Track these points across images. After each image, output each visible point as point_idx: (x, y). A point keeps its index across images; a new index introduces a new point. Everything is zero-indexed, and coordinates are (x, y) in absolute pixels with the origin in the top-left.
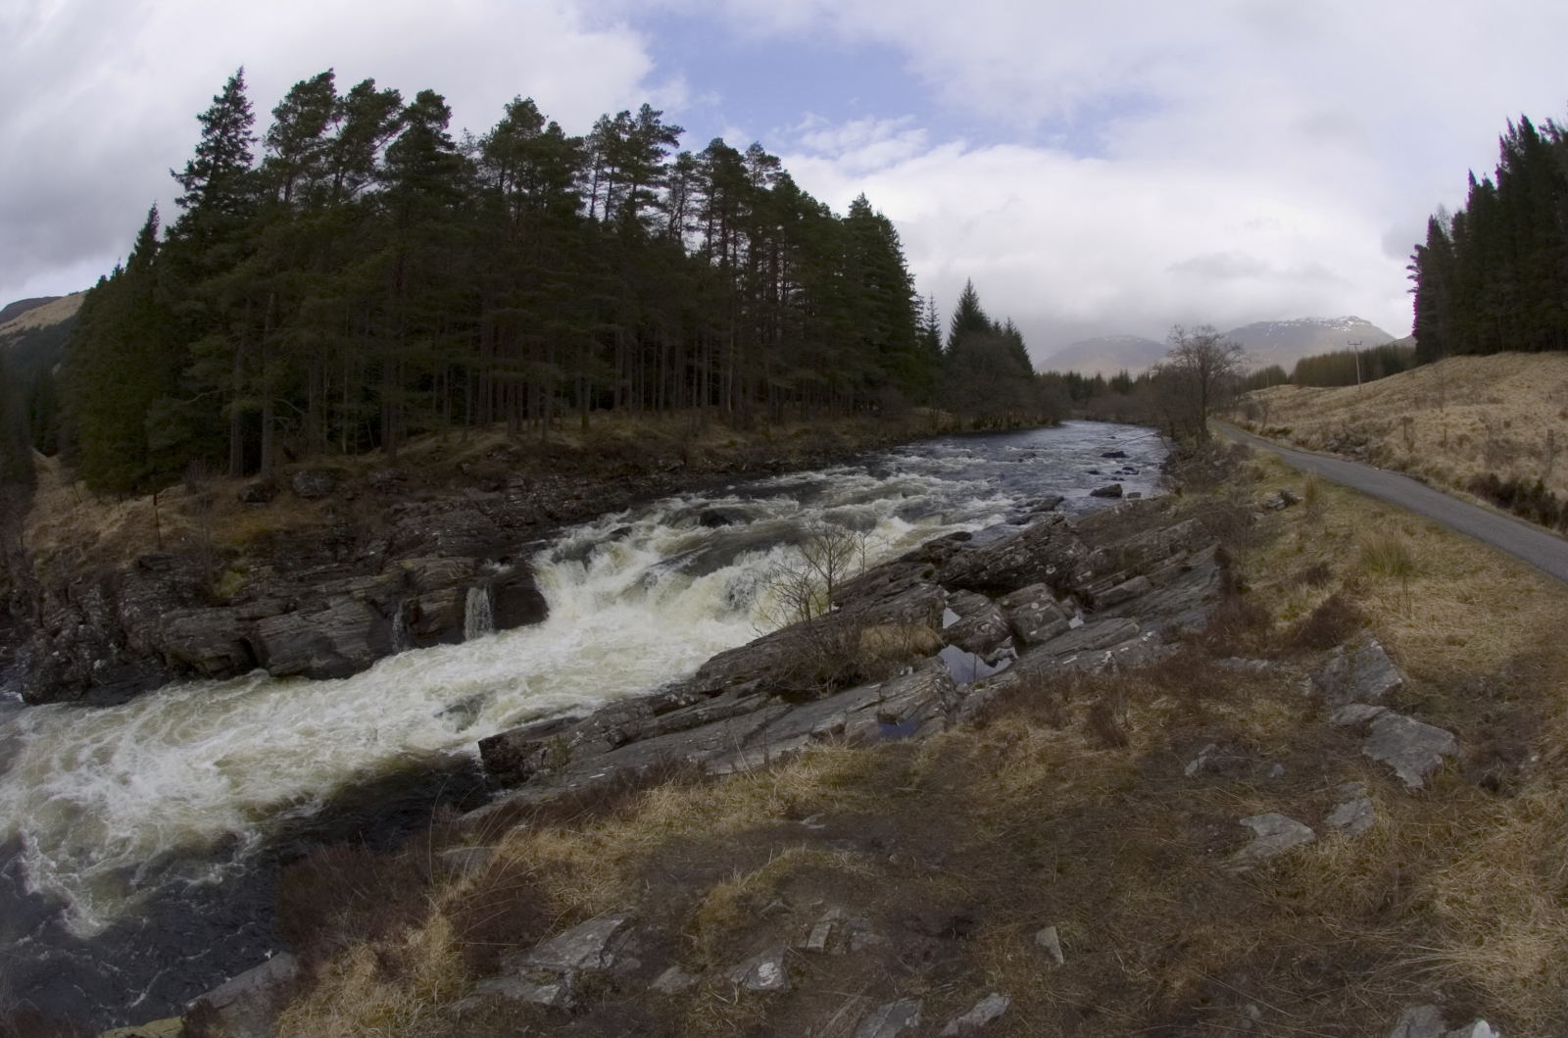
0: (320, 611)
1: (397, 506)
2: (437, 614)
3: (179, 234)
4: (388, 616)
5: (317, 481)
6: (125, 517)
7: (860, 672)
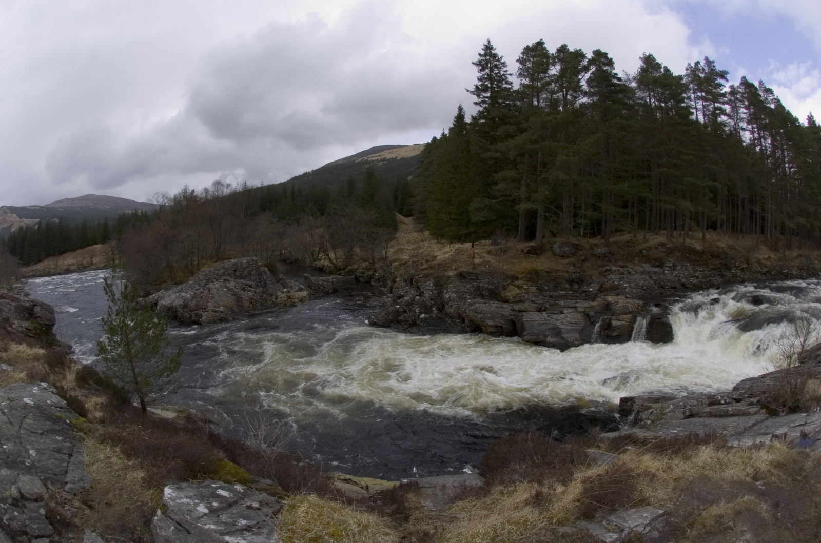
0: (558, 314)
1: (607, 268)
2: (619, 327)
3: (479, 119)
4: (593, 324)
5: (566, 249)
6: (454, 250)
7: (800, 405)
